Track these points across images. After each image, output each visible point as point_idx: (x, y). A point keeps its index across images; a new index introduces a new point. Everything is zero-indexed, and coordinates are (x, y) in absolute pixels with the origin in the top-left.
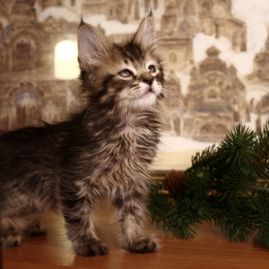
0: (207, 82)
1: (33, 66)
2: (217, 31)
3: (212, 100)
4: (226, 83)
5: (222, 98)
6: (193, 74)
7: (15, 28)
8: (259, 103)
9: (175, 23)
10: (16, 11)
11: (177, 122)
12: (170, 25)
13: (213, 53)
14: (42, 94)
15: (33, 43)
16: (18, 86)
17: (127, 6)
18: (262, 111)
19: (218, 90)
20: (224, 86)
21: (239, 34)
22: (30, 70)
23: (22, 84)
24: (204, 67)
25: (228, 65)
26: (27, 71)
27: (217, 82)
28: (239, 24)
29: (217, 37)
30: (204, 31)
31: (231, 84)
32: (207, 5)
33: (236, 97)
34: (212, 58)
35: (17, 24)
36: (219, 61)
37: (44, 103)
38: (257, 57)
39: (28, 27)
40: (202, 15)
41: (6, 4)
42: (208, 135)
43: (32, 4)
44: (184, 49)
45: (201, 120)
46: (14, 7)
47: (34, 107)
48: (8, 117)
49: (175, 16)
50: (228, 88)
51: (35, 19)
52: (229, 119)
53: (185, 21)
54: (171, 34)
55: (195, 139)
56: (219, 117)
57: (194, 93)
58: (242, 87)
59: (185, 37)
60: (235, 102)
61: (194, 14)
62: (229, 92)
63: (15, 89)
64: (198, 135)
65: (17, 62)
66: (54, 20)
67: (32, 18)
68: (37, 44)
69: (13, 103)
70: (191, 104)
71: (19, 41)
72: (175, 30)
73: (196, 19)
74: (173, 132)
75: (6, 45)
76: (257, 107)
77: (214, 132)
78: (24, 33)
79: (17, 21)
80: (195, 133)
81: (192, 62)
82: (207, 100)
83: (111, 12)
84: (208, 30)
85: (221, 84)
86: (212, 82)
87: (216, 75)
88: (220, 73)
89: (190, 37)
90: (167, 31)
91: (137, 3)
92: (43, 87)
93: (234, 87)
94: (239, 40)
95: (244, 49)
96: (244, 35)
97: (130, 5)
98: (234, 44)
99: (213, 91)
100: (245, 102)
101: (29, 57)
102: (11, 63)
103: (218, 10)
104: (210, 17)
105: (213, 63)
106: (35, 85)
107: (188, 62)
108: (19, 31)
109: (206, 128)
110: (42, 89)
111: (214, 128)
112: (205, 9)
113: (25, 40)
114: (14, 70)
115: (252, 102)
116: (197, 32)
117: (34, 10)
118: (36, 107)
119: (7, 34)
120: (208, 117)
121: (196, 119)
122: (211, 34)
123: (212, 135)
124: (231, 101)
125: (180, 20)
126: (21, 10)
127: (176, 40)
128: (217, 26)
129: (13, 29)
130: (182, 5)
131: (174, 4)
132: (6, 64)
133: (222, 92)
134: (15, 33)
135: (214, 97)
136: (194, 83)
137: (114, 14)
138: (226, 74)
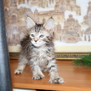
0: (69, 25)
1: (17, 22)
2: (72, 10)
3: (71, 30)
4: (75, 25)
5: (74, 30)
6: (65, 23)
7: (11, 11)
8: (85, 31)
9: (59, 7)
10: (11, 6)
11: (60, 38)
12: (57, 8)
13: (71, 16)
14: (20, 30)
15: (16, 15)
16: (13, 28)
17: (44, 3)
18: (86, 33)
19: (72, 27)
20: (74, 26)
21: (79, 10)
22: (16, 23)
23: (14, 27)
24: (68, 20)
25: (75, 20)
26: (15, 24)
27: (72, 25)
28: (78, 7)
29: (72, 11)
30: (68, 10)
31: (76, 25)
32: (68, 2)
33: (78, 29)
34: (71, 18)
35: (12, 10)
36: (72, 18)
37: (21, 33)
38: (84, 17)
39: (15, 10)
40: (67, 5)
41: (8, 4)
42: (70, 41)
43: (16, 3)
44: (62, 15)
45: (68, 37)
46: (11, 4)
47: (17, 34)
48: (10, 38)
49: (59, 5)
50: (76, 27)
51: (17, 8)
52: (76, 36)
53: (62, 7)
54: (58, 11)
55: (66, 42)
56: (73, 36)
57: (65, 28)
58: (80, 26)
59: (62, 12)
60: (78, 31)
61: (64, 4)
62: (76, 28)
63: (12, 29)
64: (67, 41)
65: (12, 21)
66: (22, 8)
67: (16, 8)
68: (18, 15)
69: (11, 33)
70: (65, 32)
71: (12, 15)
72: (59, 9)
73: (65, 6)
74: (59, 40)
75: (8, 16)
76: (85, 32)
77: (72, 40)
78: (14, 12)
79: (11, 9)
80: (66, 40)
81: (64, 19)
82: (69, 31)
83: (39, 5)
84: (69, 9)
85: (73, 25)
86: (71, 25)
87: (72, 23)
88: (73, 22)
89: (64, 11)
90: (56, 10)
91: (47, 2)
92: (20, 28)
93: (77, 26)
94: (78, 12)
95: (80, 15)
96: (80, 10)
97: (45, 2)
98: (77, 13)
99: (71, 28)
100: (81, 31)
101: (16, 19)
102: (10, 21)
103: (72, 3)
104: (69, 5)
105: (71, 19)
106: (18, 28)
107: (63, 19)
108: (12, 11)
109: (69, 39)
110: (20, 29)
111: (72, 39)
112: (68, 3)
113: (14, 14)
114: (11, 23)
115: (83, 31)
116: (66, 10)
117: (16, 5)
118: (18, 34)
119: (9, 12)
120: (70, 36)
121: (66, 36)
122: (70, 10)
123: (71, 41)
124: (77, 31)
125: (60, 6)
126: (13, 5)
127: (59, 12)
128: (72, 8)
129: (10, 11)
130: (61, 2)
131: (58, 2)
132: (9, 22)
133: (74, 28)
134: (11, 12)
135: (72, 29)
136: (65, 26)
137: (40, 5)
138: (75, 22)
